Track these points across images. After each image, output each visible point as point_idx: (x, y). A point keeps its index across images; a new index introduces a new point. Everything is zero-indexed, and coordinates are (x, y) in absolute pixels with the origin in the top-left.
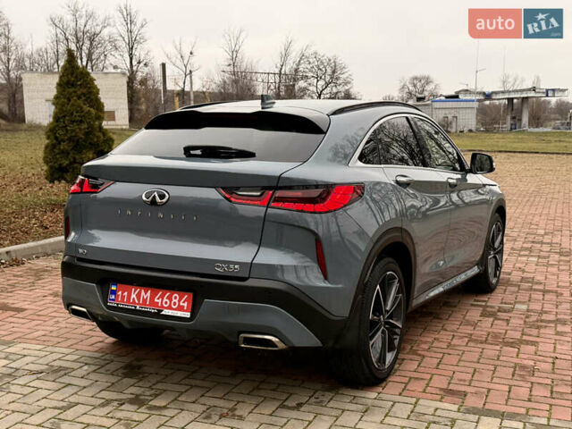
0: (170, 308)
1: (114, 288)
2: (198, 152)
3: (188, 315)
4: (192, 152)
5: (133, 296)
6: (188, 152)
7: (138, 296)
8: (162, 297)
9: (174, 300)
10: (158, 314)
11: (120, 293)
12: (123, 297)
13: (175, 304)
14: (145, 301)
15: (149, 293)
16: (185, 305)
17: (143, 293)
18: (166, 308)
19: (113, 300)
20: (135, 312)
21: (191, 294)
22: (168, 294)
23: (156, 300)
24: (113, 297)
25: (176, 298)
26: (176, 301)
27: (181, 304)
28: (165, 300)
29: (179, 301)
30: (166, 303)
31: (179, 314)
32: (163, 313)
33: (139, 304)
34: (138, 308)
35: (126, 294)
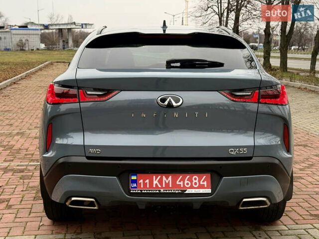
0: (192, 187)
1: (134, 178)
2: (178, 64)
3: (209, 191)
4: (172, 65)
5: (155, 182)
6: (169, 65)
7: (161, 181)
8: (183, 180)
9: (194, 181)
10: (183, 194)
11: (141, 181)
12: (145, 184)
13: (196, 183)
14: (167, 185)
15: (170, 178)
16: (205, 183)
17: (164, 178)
18: (189, 188)
19: (135, 188)
20: (160, 194)
21: (209, 175)
22: (188, 177)
23: (178, 183)
24: (135, 185)
25: (195, 179)
26: (197, 181)
27: (201, 183)
28: (186, 182)
29: (199, 181)
30: (188, 184)
31: (201, 191)
32: (187, 192)
33: (162, 188)
34: (162, 191)
35: (147, 181)
